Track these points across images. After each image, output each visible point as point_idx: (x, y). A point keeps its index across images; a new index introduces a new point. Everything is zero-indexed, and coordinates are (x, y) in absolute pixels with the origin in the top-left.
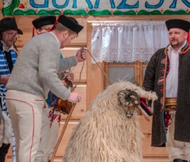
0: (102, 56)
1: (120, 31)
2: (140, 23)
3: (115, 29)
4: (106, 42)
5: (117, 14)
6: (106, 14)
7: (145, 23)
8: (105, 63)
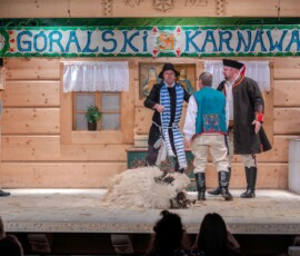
0: (71, 87)
1: (85, 69)
2: (99, 63)
3: (81, 68)
4: (74, 76)
5: (82, 56)
6: (74, 56)
7: (103, 63)
8: (73, 92)
